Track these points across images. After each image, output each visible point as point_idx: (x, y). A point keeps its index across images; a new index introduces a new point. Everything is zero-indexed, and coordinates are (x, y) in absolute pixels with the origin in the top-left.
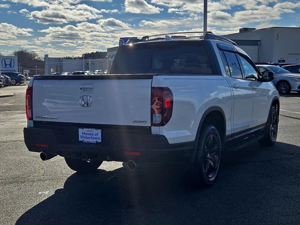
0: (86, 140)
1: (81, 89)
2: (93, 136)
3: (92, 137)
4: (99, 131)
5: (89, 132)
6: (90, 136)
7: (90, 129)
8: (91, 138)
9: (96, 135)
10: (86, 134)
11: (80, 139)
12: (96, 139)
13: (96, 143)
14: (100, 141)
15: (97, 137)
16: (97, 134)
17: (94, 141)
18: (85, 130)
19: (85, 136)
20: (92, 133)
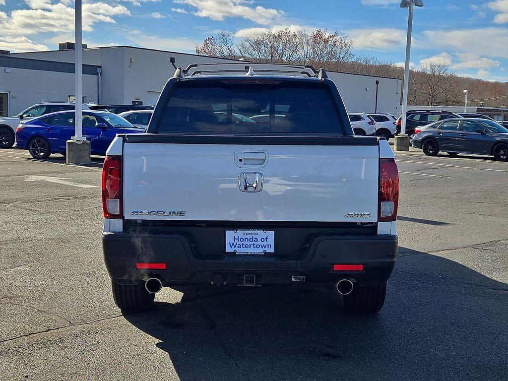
0: (241, 251)
1: (241, 160)
2: (256, 243)
3: (254, 245)
4: (271, 234)
5: (249, 237)
6: (252, 243)
7: (251, 231)
8: (252, 246)
9: (263, 240)
10: (242, 240)
11: (229, 249)
12: (262, 247)
13: (263, 254)
14: (271, 250)
15: (265, 243)
16: (266, 238)
17: (260, 251)
18: (240, 233)
19: (241, 243)
20: (255, 236)
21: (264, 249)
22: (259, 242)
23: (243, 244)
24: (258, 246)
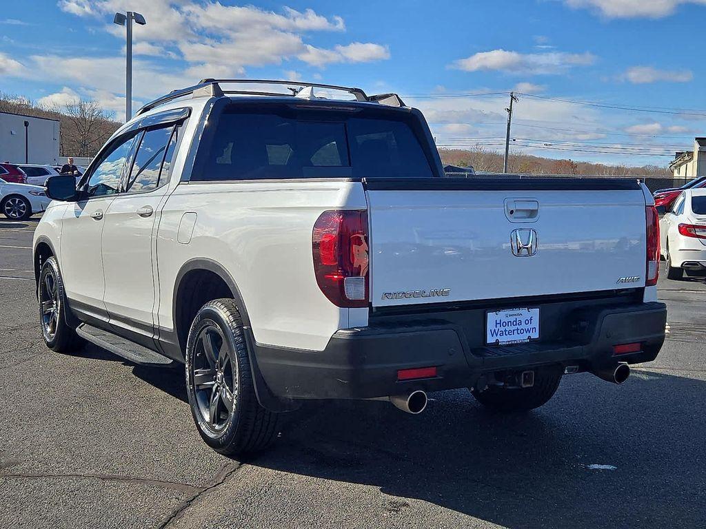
0: (504, 340)
1: (512, 212)
2: (520, 327)
3: (518, 330)
5: (512, 319)
6: (515, 328)
7: (514, 311)
8: (516, 332)
9: (527, 322)
10: (504, 324)
11: (490, 339)
12: (527, 332)
13: (527, 341)
14: (535, 335)
15: (529, 326)
16: (531, 320)
18: (503, 315)
19: (502, 329)
20: (519, 318)
21: (528, 334)
22: (524, 326)
23: (505, 331)
24: (522, 331)
